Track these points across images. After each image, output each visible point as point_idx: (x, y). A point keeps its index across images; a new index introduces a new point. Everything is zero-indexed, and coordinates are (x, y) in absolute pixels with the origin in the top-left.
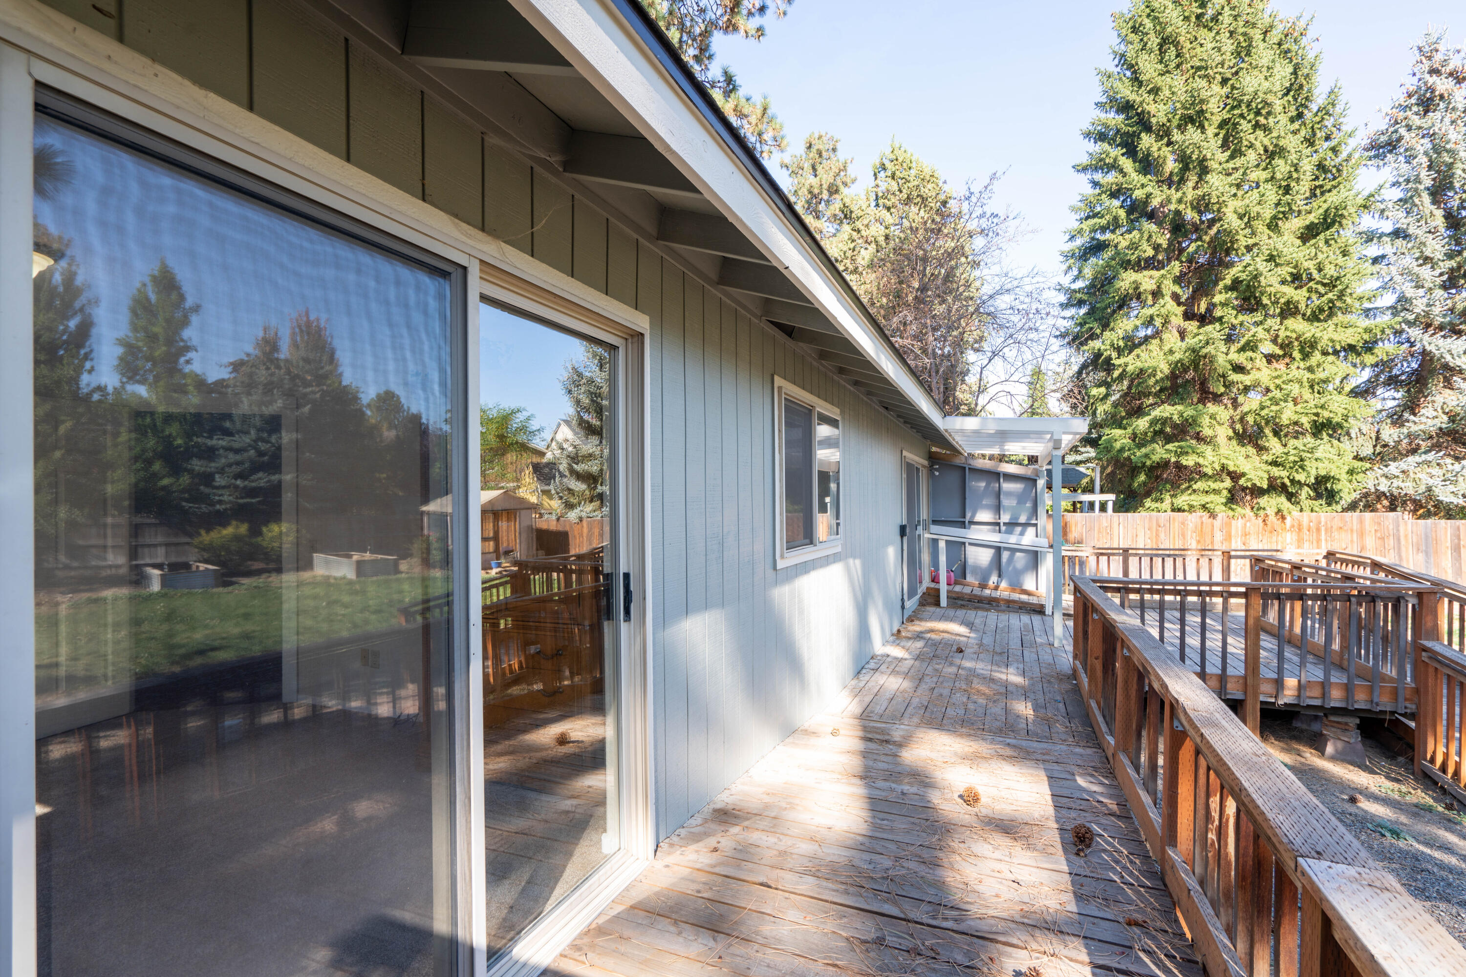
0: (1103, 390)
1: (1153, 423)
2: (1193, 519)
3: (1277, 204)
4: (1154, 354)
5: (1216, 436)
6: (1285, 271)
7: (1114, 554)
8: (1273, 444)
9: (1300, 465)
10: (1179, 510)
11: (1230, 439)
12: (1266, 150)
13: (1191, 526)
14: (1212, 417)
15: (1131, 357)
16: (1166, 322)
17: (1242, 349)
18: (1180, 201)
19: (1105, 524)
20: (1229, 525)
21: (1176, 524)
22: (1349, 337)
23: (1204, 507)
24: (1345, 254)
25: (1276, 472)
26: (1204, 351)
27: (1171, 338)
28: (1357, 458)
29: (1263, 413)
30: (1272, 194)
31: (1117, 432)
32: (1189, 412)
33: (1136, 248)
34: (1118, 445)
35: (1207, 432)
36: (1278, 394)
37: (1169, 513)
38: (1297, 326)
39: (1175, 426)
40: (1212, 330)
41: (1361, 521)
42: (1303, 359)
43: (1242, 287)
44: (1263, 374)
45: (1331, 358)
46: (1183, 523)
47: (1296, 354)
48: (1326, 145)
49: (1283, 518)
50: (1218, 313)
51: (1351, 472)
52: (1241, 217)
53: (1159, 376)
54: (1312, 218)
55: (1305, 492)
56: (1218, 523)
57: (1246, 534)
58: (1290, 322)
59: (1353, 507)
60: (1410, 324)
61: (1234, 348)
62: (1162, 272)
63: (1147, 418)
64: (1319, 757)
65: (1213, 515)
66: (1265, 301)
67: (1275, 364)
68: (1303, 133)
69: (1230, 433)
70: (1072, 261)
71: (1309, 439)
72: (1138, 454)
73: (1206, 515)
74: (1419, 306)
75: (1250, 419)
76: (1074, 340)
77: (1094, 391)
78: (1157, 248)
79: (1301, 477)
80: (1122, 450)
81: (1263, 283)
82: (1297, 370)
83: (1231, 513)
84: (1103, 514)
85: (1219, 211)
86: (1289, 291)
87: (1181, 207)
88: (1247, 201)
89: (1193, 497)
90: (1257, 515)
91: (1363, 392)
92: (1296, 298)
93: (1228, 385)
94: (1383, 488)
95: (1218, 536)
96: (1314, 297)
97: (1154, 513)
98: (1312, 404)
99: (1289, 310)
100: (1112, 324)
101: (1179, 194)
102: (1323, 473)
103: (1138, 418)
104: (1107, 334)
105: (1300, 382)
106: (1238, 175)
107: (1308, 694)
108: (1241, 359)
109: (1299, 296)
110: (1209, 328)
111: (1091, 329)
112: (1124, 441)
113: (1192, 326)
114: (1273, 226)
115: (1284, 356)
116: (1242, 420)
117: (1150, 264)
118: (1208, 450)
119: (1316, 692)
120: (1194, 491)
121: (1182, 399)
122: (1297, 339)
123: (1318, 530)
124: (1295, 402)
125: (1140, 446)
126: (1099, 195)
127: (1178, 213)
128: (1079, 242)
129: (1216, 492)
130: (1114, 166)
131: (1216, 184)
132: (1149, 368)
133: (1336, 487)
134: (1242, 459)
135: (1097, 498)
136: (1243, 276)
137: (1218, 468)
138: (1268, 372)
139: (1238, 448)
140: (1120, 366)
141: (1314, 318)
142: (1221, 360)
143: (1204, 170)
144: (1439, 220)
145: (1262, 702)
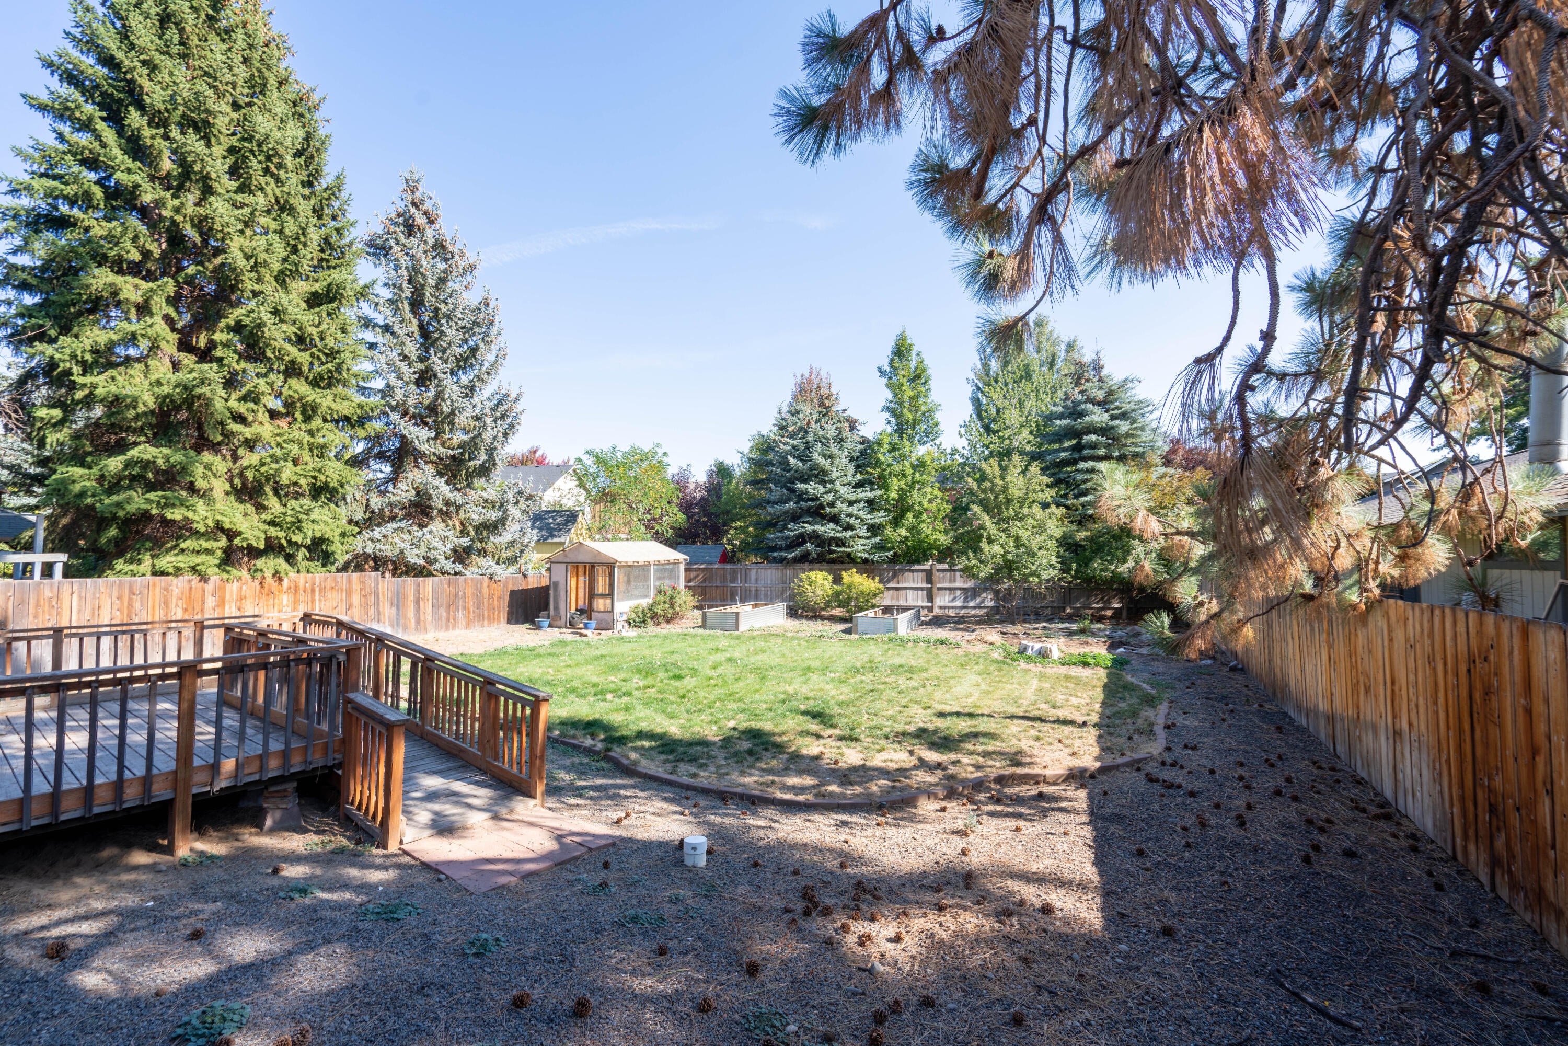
0: (57, 413)
1: (128, 465)
2: (179, 584)
3: (285, 260)
4: (137, 381)
5: (211, 490)
6: (291, 330)
7: (37, 638)
8: (273, 502)
9: (297, 525)
10: (163, 573)
11: (227, 493)
12: (277, 201)
13: (176, 591)
14: (208, 467)
15: (102, 378)
16: (154, 347)
17: (244, 399)
18: (177, 210)
19: (48, 594)
20: (222, 589)
21: (158, 590)
22: (344, 408)
23: (194, 569)
24: (344, 331)
25: (273, 532)
26: (198, 391)
27: (161, 368)
28: (350, 522)
29: (263, 469)
30: (280, 250)
31: (77, 471)
32: (178, 457)
33: (116, 244)
34: (77, 488)
35: (201, 484)
36: (278, 452)
37: (149, 577)
38: (299, 387)
39: (158, 471)
40: (210, 370)
41: (350, 581)
42: (305, 422)
43: (246, 332)
44: (265, 429)
45: (329, 426)
46: (166, 589)
47: (298, 415)
48: (333, 223)
49: (280, 580)
50: (218, 353)
51: (343, 535)
52: (248, 258)
53: (141, 408)
54: (317, 287)
55: (302, 554)
56: (209, 587)
57: (241, 598)
58: (293, 382)
59: (345, 568)
60: (393, 409)
61: (235, 396)
62: (151, 285)
63: (121, 458)
64: (257, 834)
65: (204, 579)
66: (269, 354)
67: (278, 422)
68: (313, 202)
69: (227, 487)
70: (14, 224)
71: (307, 502)
72: (107, 501)
73: (195, 578)
74: (399, 394)
75: (250, 475)
76: (12, 335)
77: (42, 413)
78: (146, 254)
79: (297, 538)
80: (82, 494)
81: (267, 334)
82: (298, 432)
83: (225, 576)
84: (46, 581)
85: (223, 240)
86: (293, 351)
87: (178, 218)
88: (254, 244)
89: (180, 558)
90: (253, 578)
91: (357, 462)
92: (299, 360)
93: (228, 435)
94: (369, 551)
95: (210, 602)
96: (316, 363)
97: (128, 578)
98: (310, 466)
99: (292, 370)
100: (76, 329)
101: (176, 202)
102: (318, 535)
103: (109, 456)
104: (64, 340)
105: (300, 444)
106: (246, 211)
107: (246, 771)
108: (242, 408)
109: (303, 358)
110: (206, 366)
111: (42, 326)
112: (88, 484)
113: (188, 359)
114: (281, 279)
115: (287, 414)
116: (241, 474)
117: (135, 269)
118: (200, 505)
119: (254, 767)
120: (183, 550)
121: (170, 441)
122: (300, 399)
123: (313, 591)
124: (295, 462)
125: (110, 491)
126: (64, 153)
127: (174, 223)
128: (25, 202)
129: (209, 552)
130: (86, 126)
131: (221, 210)
132: (127, 396)
133: (330, 549)
134: (239, 516)
135: (38, 559)
136: (246, 321)
137: (211, 525)
138: (270, 428)
139: (236, 505)
140: (84, 385)
141: (315, 383)
142: (219, 404)
143: (207, 191)
144: (414, 327)
145: (194, 795)
